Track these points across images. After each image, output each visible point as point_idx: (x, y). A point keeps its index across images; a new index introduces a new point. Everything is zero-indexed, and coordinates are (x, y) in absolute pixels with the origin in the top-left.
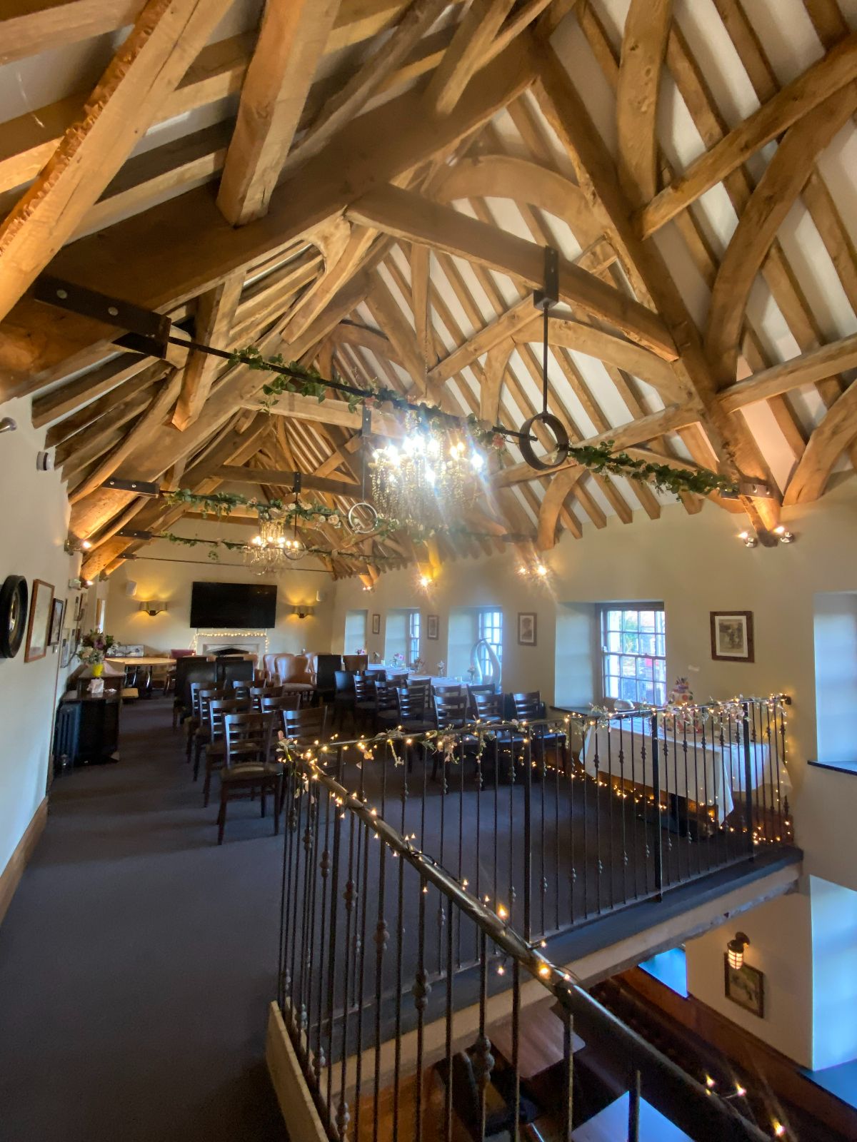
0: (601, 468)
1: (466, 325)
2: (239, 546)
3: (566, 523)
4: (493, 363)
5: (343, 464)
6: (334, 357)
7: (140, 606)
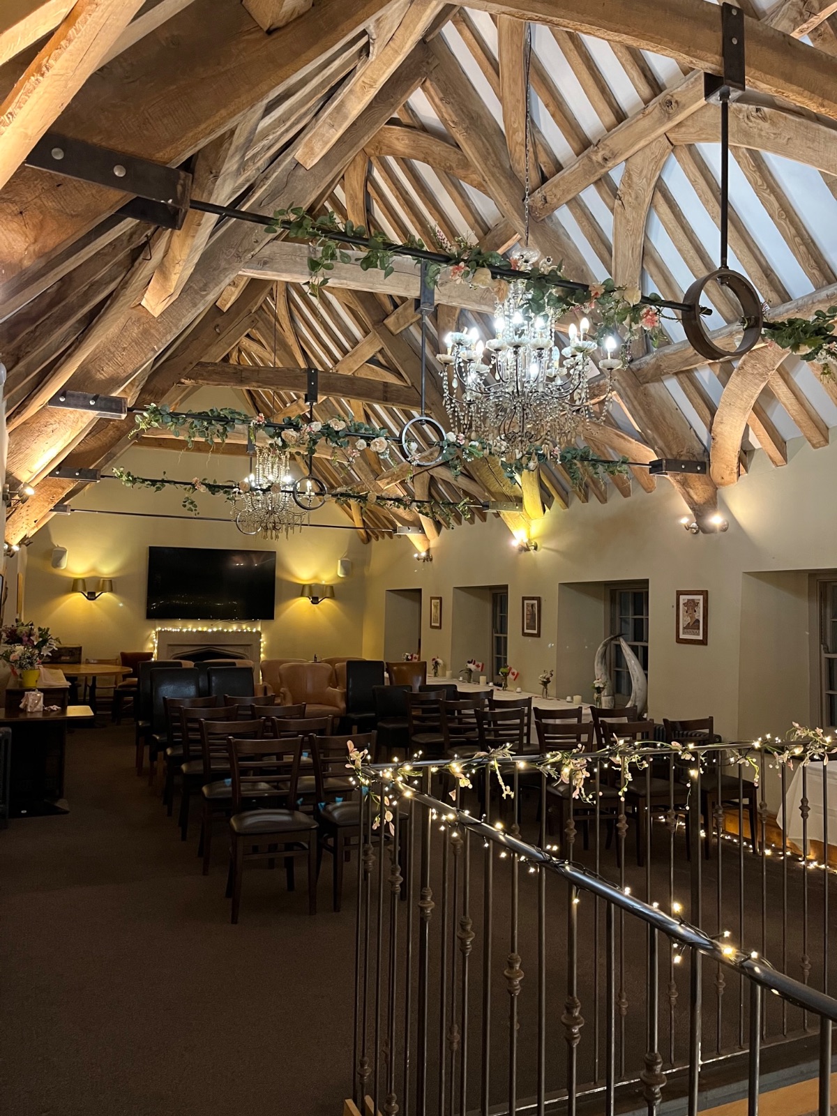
0: (816, 352)
1: (590, 118)
2: (227, 489)
3: (759, 440)
4: (635, 179)
5: (381, 351)
6: (369, 178)
7: (74, 586)
